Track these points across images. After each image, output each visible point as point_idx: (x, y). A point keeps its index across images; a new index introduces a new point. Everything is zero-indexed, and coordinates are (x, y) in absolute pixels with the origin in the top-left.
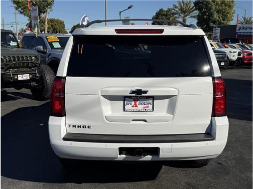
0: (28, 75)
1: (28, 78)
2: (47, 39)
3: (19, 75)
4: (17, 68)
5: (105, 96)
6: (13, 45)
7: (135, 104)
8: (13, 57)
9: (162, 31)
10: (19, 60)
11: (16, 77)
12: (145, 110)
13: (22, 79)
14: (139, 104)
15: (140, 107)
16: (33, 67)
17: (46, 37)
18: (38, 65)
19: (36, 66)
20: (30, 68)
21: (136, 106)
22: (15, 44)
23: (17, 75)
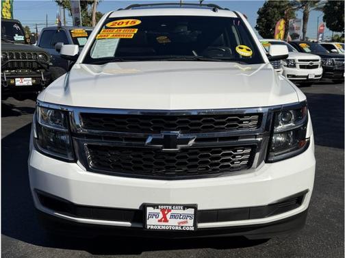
0: (30, 79)
1: (30, 83)
2: (71, 33)
3: (16, 79)
4: (15, 69)
6: (19, 39)
8: (10, 54)
10: (18, 58)
11: (12, 82)
13: (22, 84)
16: (39, 68)
17: (70, 31)
18: (46, 66)
19: (42, 68)
20: (34, 70)
22: (21, 38)
23: (14, 78)
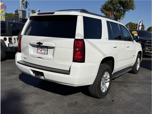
5: (30, 45)
7: (41, 50)
9: (53, 13)
12: (44, 54)
14: (43, 50)
15: (43, 51)
21: (41, 51)
